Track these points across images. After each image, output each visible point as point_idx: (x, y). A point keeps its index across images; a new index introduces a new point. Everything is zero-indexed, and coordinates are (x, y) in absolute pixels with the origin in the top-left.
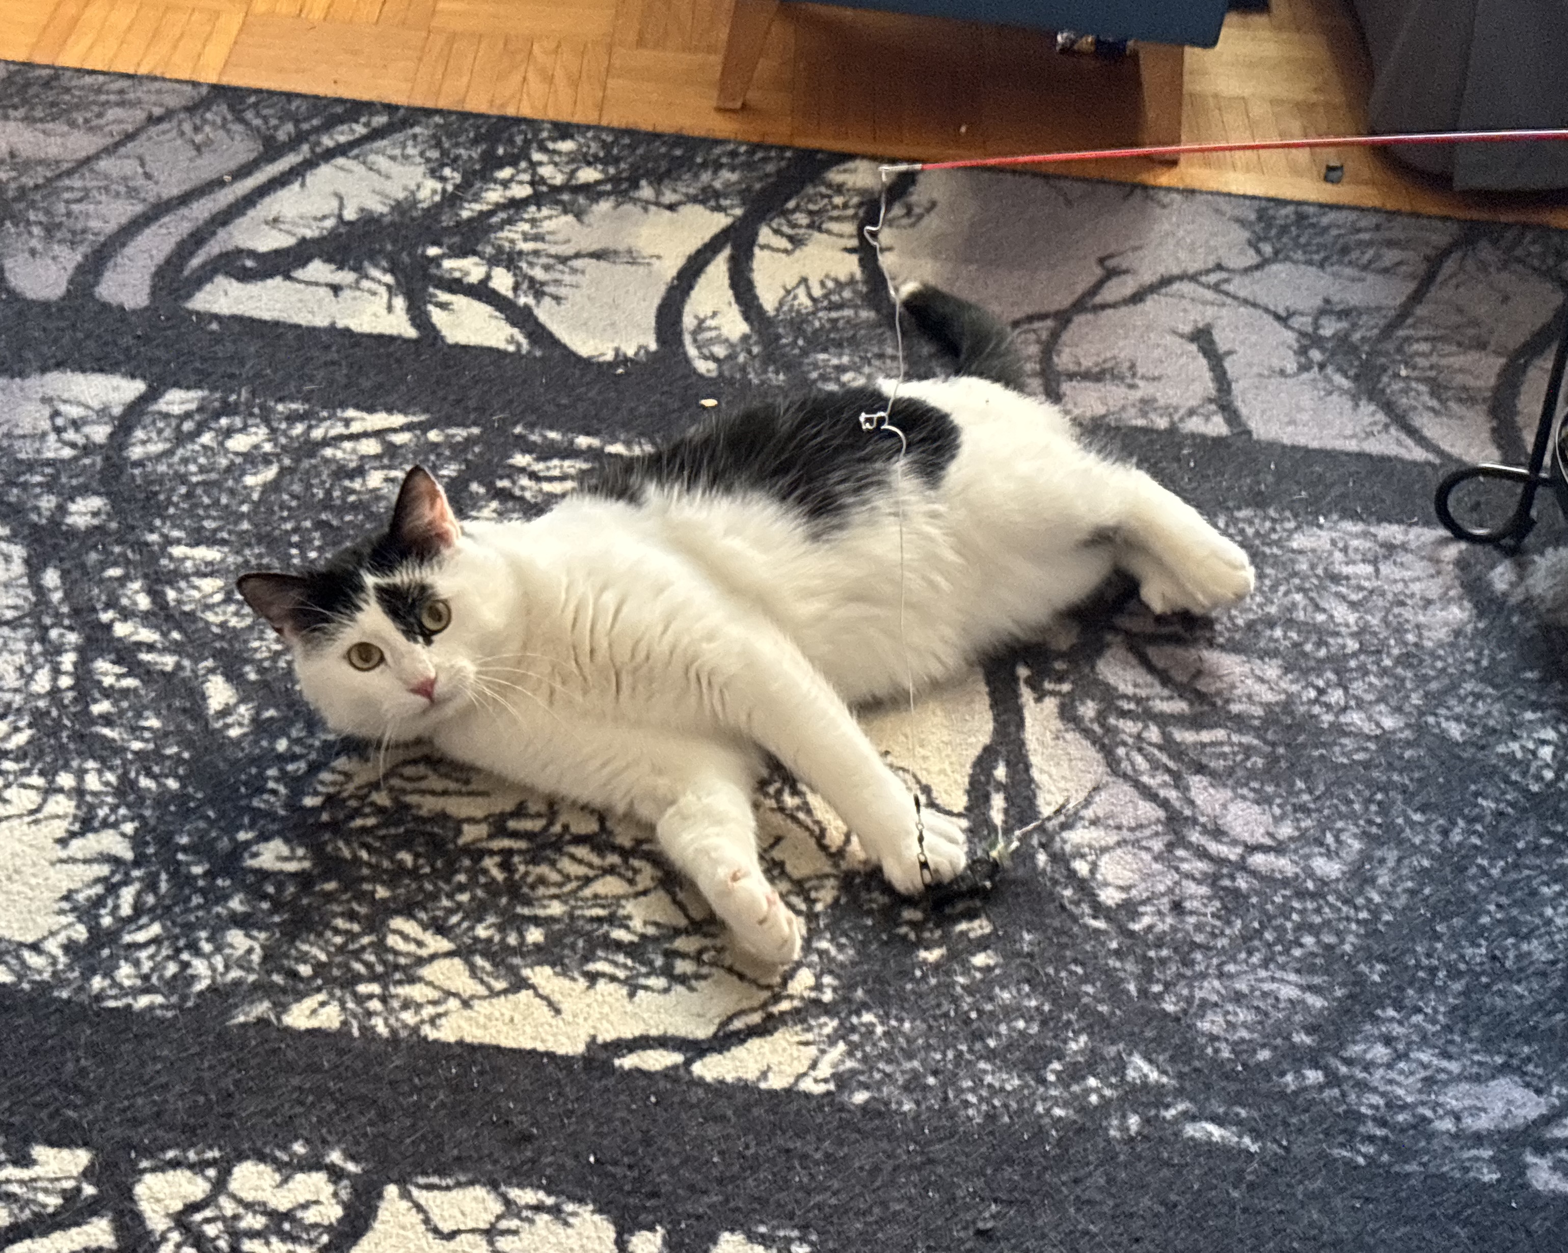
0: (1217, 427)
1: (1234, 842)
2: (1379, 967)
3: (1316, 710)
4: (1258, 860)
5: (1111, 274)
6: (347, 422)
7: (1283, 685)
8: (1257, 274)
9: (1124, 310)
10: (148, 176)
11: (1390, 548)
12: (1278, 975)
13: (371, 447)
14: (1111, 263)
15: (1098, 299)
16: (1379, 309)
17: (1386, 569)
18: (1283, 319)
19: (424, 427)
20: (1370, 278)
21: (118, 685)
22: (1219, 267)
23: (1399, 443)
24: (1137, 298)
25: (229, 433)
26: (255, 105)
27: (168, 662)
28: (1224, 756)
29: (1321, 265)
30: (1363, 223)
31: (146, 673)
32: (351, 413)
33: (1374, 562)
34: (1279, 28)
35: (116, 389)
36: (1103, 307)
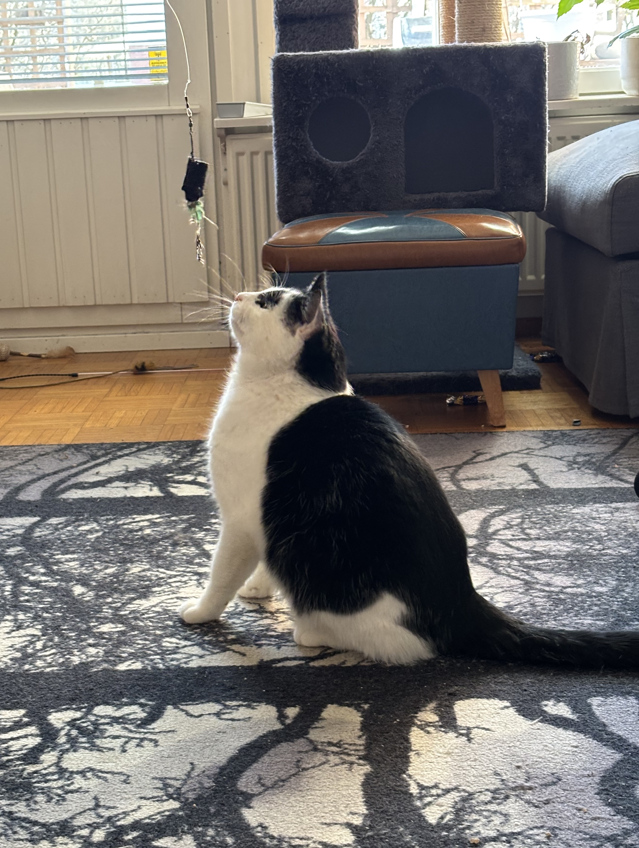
0: (534, 486)
1: (557, 586)
2: (629, 612)
3: (590, 551)
4: (569, 590)
5: (479, 454)
6: (134, 519)
7: (573, 546)
8: (546, 449)
9: (486, 463)
10: (39, 469)
11: (617, 509)
12: (582, 618)
13: (146, 523)
14: (477, 452)
15: (474, 461)
16: (603, 453)
17: (616, 514)
18: (560, 459)
19: (169, 517)
20: (597, 445)
21: (32, 592)
22: (528, 449)
23: (617, 483)
24: (492, 459)
25: (79, 526)
26: (86, 448)
27: (55, 584)
28: (549, 566)
29: (575, 445)
30: (592, 433)
31: (45, 588)
32: (135, 516)
33: (612, 513)
34: (547, 392)
35: (26, 520)
36: (477, 463)
